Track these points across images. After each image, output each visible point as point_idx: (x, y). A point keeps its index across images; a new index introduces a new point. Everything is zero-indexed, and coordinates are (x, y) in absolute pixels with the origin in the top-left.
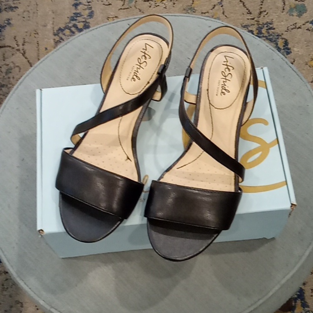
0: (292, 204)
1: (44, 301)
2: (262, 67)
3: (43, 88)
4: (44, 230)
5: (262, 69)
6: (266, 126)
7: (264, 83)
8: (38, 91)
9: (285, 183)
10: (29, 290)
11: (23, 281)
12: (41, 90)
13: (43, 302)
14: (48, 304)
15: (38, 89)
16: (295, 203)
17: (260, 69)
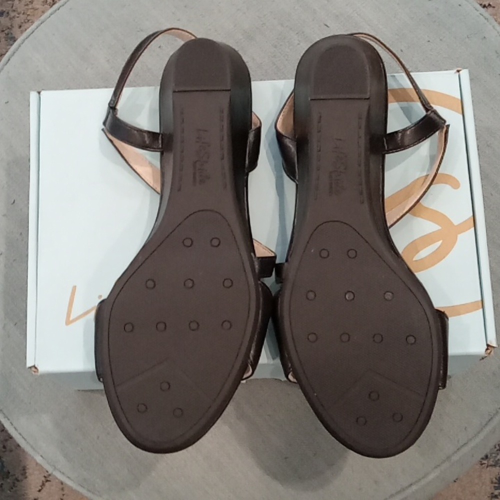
0: (488, 345)
1: (41, 456)
2: (459, 69)
3: (43, 90)
4: (38, 368)
5: (457, 74)
6: (455, 190)
7: (460, 102)
8: (33, 96)
9: (480, 304)
10: (19, 436)
11: (9, 419)
12: (39, 93)
13: (41, 458)
14: (49, 463)
15: (33, 90)
16: (494, 344)
17: (455, 73)
